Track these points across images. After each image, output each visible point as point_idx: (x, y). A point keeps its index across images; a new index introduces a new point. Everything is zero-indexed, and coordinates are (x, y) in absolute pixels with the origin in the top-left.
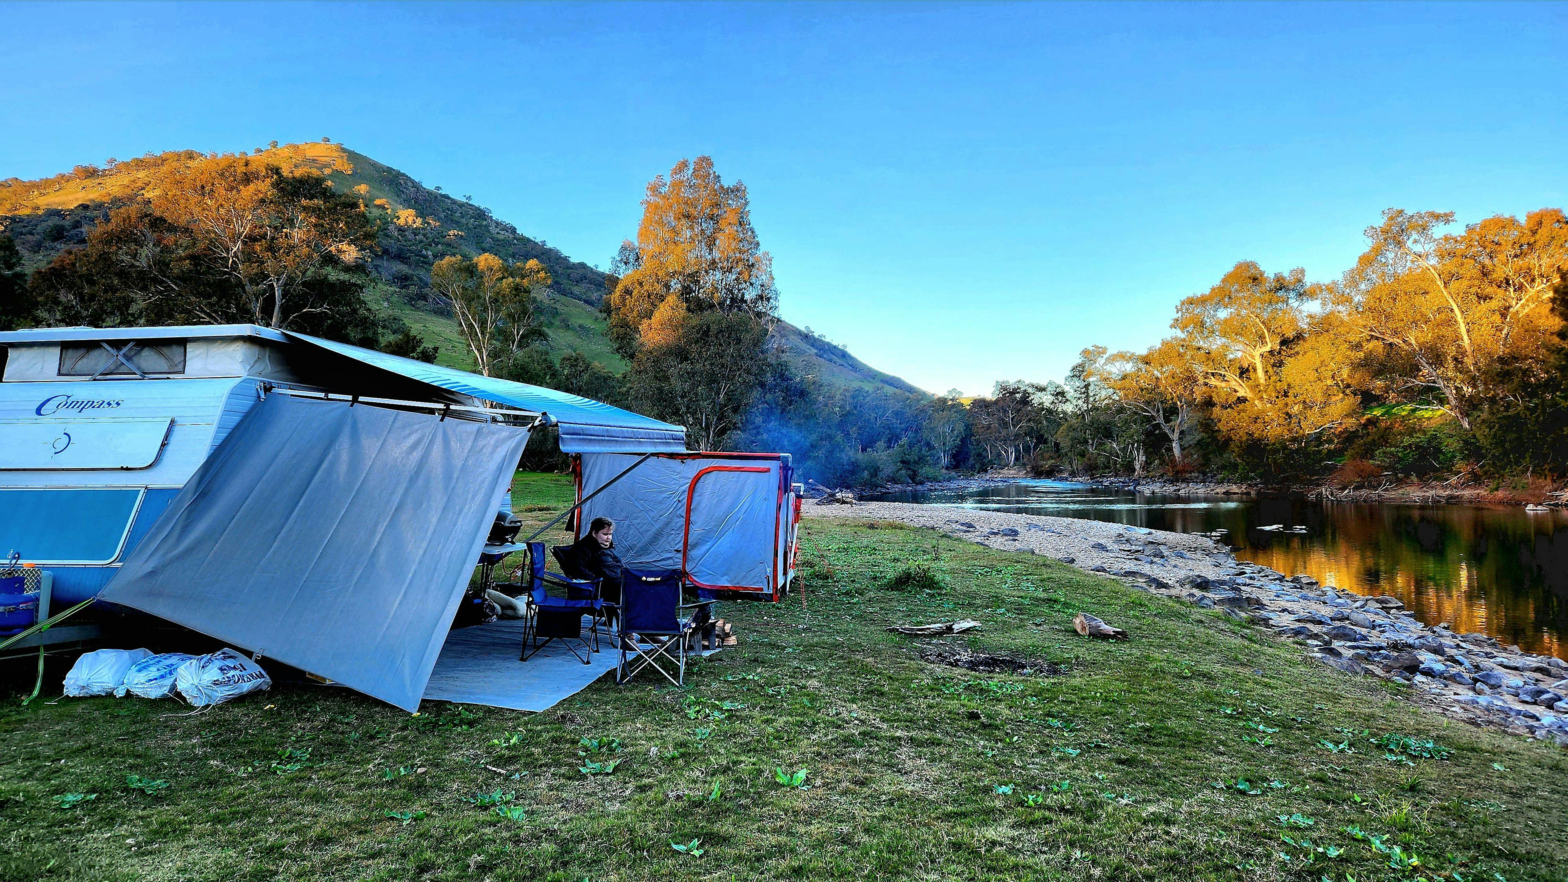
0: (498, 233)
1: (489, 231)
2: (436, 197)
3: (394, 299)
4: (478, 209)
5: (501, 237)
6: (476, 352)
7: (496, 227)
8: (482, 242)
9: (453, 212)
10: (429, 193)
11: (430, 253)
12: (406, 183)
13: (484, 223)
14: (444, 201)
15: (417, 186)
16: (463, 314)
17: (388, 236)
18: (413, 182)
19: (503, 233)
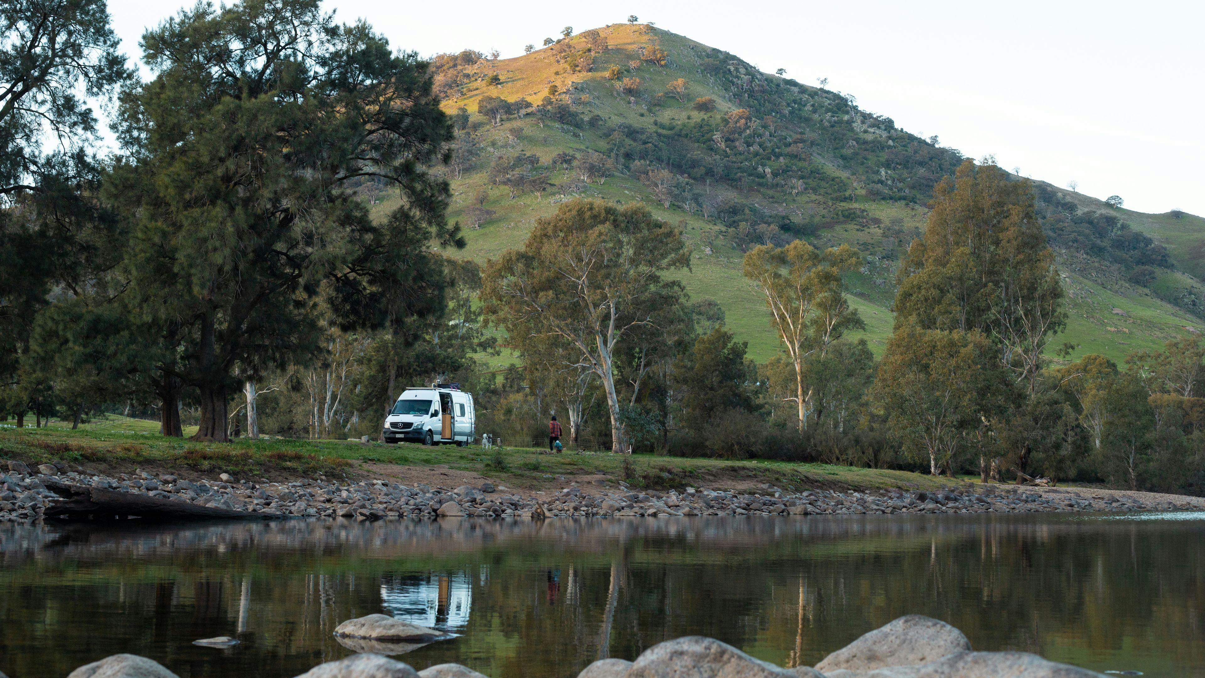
0: (866, 132)
1: (852, 130)
2: (778, 85)
3: (720, 242)
4: (837, 97)
5: (869, 137)
6: (788, 343)
7: (863, 122)
8: (843, 147)
9: (802, 104)
10: (769, 79)
11: (768, 170)
12: (737, 70)
13: (846, 118)
14: (788, 90)
15: (751, 72)
16: (776, 304)
17: (712, 149)
18: (746, 66)
19: (871, 130)
